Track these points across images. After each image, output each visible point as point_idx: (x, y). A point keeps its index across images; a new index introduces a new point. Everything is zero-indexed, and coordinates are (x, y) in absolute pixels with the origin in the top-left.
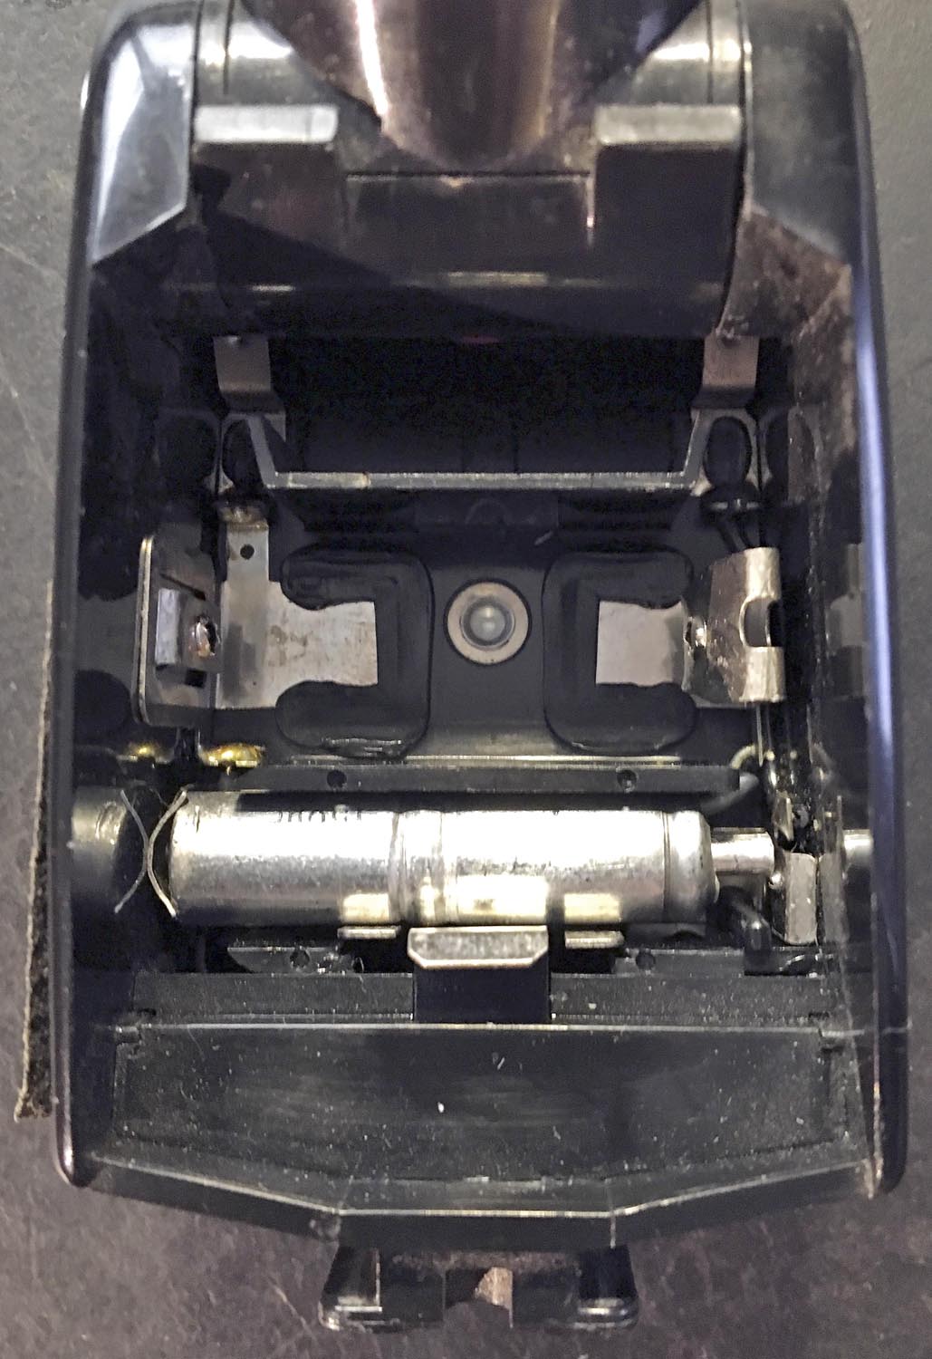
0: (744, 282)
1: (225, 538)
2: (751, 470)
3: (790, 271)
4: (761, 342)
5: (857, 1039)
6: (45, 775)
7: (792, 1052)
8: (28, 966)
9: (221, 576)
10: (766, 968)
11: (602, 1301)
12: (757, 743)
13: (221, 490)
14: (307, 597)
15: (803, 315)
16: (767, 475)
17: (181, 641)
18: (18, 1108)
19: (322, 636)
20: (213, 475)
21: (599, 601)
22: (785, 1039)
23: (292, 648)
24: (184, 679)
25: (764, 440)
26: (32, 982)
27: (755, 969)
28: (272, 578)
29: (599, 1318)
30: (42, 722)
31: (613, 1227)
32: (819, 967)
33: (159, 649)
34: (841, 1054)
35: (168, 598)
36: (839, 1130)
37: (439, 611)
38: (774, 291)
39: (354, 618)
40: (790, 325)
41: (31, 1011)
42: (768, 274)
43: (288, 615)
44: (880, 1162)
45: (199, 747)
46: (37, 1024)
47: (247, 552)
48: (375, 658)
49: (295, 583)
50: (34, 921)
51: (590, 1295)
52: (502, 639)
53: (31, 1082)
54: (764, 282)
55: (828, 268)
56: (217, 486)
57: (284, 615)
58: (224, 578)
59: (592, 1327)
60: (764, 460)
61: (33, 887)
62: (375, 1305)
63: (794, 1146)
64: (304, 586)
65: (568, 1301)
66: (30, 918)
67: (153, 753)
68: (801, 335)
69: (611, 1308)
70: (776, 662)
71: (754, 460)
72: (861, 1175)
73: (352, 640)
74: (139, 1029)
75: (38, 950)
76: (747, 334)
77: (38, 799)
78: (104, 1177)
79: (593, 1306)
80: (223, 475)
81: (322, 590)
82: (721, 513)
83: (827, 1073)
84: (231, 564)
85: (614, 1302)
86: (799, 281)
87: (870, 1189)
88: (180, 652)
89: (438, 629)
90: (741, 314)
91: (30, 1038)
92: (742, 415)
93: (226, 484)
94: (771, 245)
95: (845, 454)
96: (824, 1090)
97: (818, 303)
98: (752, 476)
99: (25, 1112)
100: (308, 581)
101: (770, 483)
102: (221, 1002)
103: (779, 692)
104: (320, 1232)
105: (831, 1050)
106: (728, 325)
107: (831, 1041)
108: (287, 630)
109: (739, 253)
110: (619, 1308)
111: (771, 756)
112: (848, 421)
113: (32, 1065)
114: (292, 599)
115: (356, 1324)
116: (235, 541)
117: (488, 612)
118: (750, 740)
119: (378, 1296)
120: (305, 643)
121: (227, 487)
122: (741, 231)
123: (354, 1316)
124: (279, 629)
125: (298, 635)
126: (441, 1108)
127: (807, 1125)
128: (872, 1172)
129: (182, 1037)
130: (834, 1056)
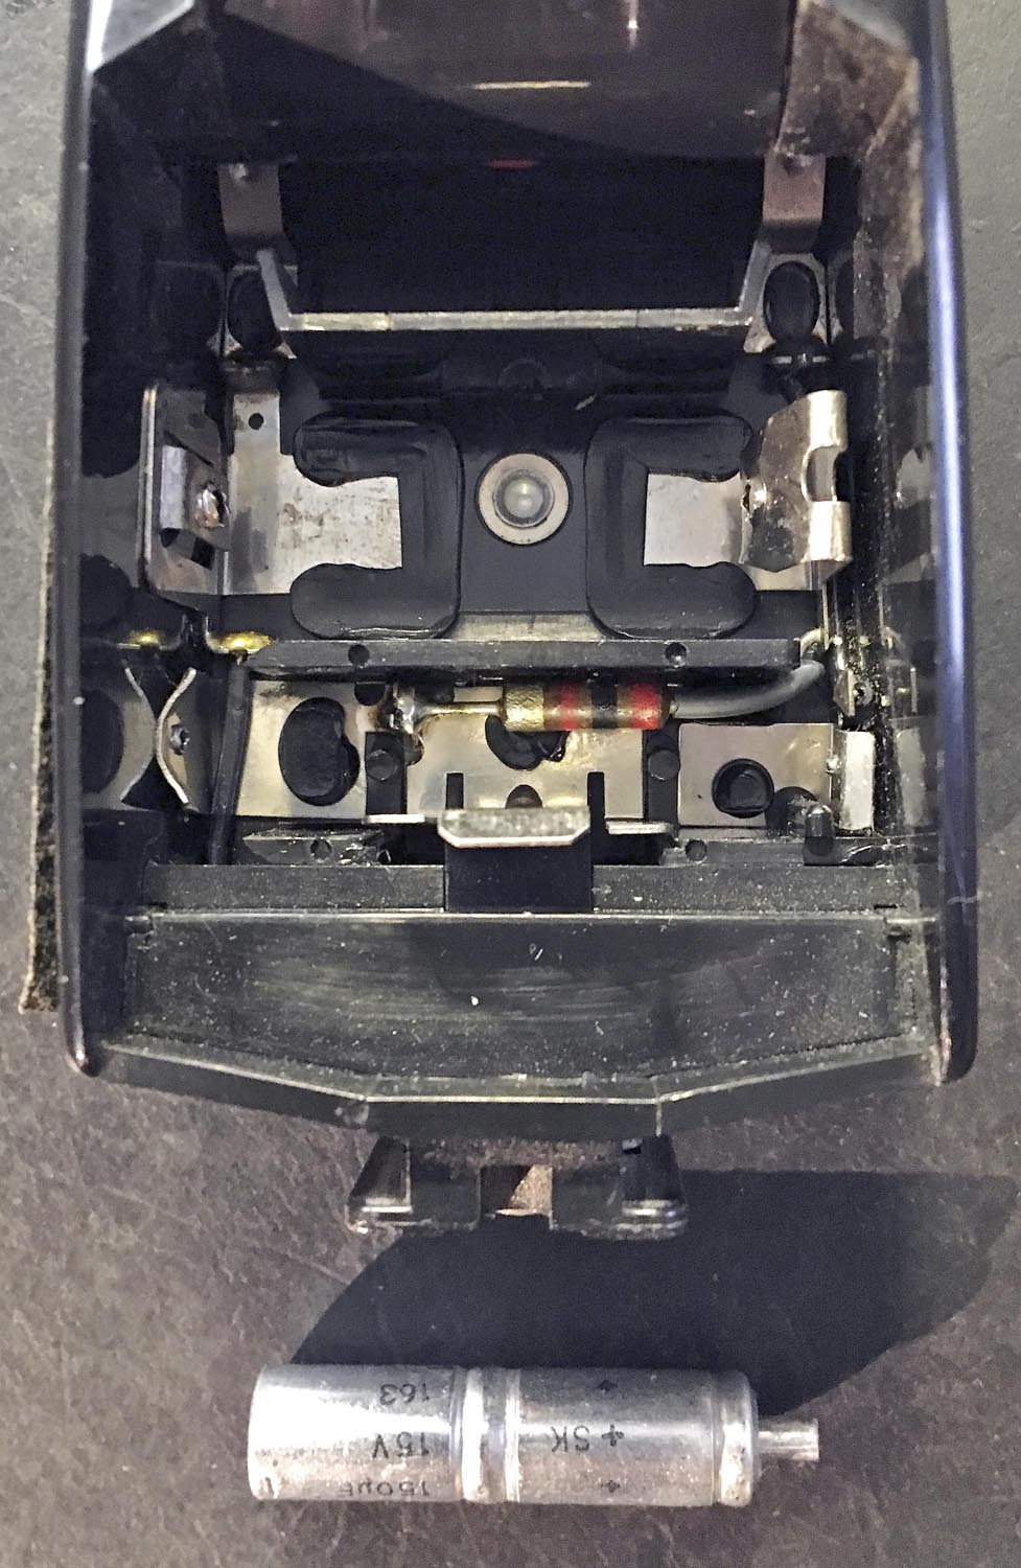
0: (803, 86)
1: (232, 403)
2: (818, 323)
3: (853, 71)
4: (828, 160)
5: (928, 926)
6: (49, 632)
7: (855, 941)
8: (33, 842)
9: (229, 449)
10: (828, 859)
11: (648, 1203)
12: (823, 627)
13: (227, 352)
14: (322, 473)
15: (871, 125)
16: (836, 329)
17: (188, 504)
18: (23, 999)
19: (339, 515)
20: (218, 336)
21: (648, 473)
22: (846, 927)
23: (307, 529)
24: (190, 555)
25: (833, 287)
26: (37, 859)
27: (817, 859)
28: (284, 451)
29: (644, 1219)
30: (44, 576)
31: (659, 1114)
32: (886, 857)
33: (164, 512)
34: (908, 942)
35: (173, 456)
36: (905, 1025)
37: (469, 488)
38: (836, 96)
39: (375, 495)
40: (858, 140)
41: (37, 891)
42: (828, 77)
43: (301, 491)
44: (947, 1041)
45: (207, 634)
46: (44, 906)
47: (256, 421)
48: (399, 539)
49: (309, 455)
50: (40, 791)
51: (638, 1197)
52: (540, 517)
53: (37, 970)
54: (825, 86)
55: (892, 63)
56: (222, 348)
57: (298, 490)
58: (232, 451)
59: (637, 1228)
60: (833, 310)
61: (37, 755)
62: (405, 1205)
63: (857, 1042)
64: (320, 459)
65: (610, 1201)
66: (35, 788)
67: (156, 642)
68: (869, 152)
69: (658, 1209)
70: (841, 516)
71: (822, 312)
72: (928, 1062)
73: (373, 518)
74: (150, 918)
75: (44, 825)
76: (808, 151)
77: (41, 659)
78: (115, 1066)
79: (639, 1207)
80: (229, 336)
81: (340, 465)
82: (785, 369)
83: (893, 964)
84: (239, 435)
85: (661, 1203)
86: (863, 83)
87: (937, 1074)
88: (187, 516)
89: (468, 503)
90: (800, 126)
91: (37, 921)
92: (807, 259)
93: (233, 345)
94: (830, 39)
95: (913, 270)
96: (889, 981)
97: (884, 110)
98: (820, 329)
99: (31, 1004)
100: (324, 453)
101: (840, 336)
102: (237, 894)
103: (844, 551)
104: (347, 1120)
105: (898, 937)
106: (789, 139)
107: (898, 928)
108: (300, 507)
109: (797, 52)
110: (666, 1209)
111: (838, 641)
112: (915, 233)
113: (38, 948)
114: (306, 474)
115: (385, 1224)
116: (243, 409)
117: (525, 488)
118: (816, 623)
119: (408, 1195)
120: (321, 522)
121: (233, 349)
122: (798, 25)
123: (384, 1217)
124: (292, 507)
125: (314, 514)
126: (475, 1001)
127: (870, 1020)
128: (938, 1059)
129: (195, 927)
130: (901, 944)
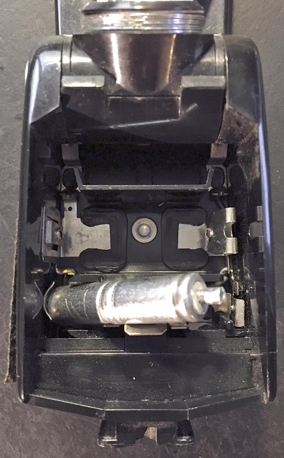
0: (225, 127)
1: (63, 205)
2: (225, 183)
3: (239, 124)
4: (228, 145)
5: (261, 356)
6: (16, 277)
7: (241, 360)
8: (9, 336)
9: (62, 216)
10: (232, 335)
11: (184, 437)
12: (228, 267)
13: (62, 190)
14: (89, 223)
15: (243, 137)
16: (230, 185)
17: (53, 235)
18: (5, 380)
19: (93, 235)
20: (60, 185)
21: (179, 223)
22: (239, 356)
23: (84, 238)
24: (52, 248)
27: (229, 336)
28: (78, 217)
29: (183, 442)
31: (188, 414)
32: (248, 335)
33: (47, 239)
34: (256, 361)
35: (49, 223)
36: (255, 384)
37: (129, 228)
38: (234, 130)
39: (103, 229)
40: (238, 140)
41: (10, 350)
42: (232, 125)
43: (82, 228)
44: (269, 392)
45: (57, 269)
46: (12, 354)
47: (70, 209)
48: (110, 241)
49: (85, 218)
50: (11, 321)
51: (180, 435)
52: (149, 235)
54: (232, 127)
55: (251, 124)
59: (181, 445)
60: (229, 180)
61: (11, 311)
62: (115, 439)
63: (242, 389)
64: (88, 220)
65: (174, 437)
67: (42, 271)
68: (241, 143)
69: (187, 439)
70: (235, 241)
71: (225, 180)
72: (263, 397)
73: (102, 235)
74: (42, 355)
75: (12, 331)
76: (225, 143)
77: (13, 285)
78: (32, 400)
79: (182, 439)
80: (63, 186)
81: (93, 221)
82: (216, 196)
83: (251, 367)
84: (65, 213)
85: (188, 437)
86: (242, 127)
87: (266, 401)
88: (52, 240)
89: (129, 233)
90: (224, 137)
91: (10, 358)
92: (222, 166)
93: (64, 188)
94: (233, 116)
95: (256, 179)
96: (250, 371)
97: (247, 134)
98: (225, 185)
99: (7, 381)
100: (89, 218)
102: (66, 347)
103: (236, 251)
104: (99, 416)
105: (253, 359)
106: (220, 140)
107: (253, 357)
108: (82, 233)
109: (224, 119)
110: (189, 439)
111: (232, 271)
112: (257, 170)
113: (10, 366)
114: (84, 223)
115: (109, 445)
116: (67, 205)
117: (145, 227)
118: (226, 266)
119: (116, 436)
120: (88, 237)
122: (224, 113)
123: (109, 442)
124: (80, 233)
125: (86, 234)
126: (134, 378)
127: (246, 383)
128: (266, 396)
130: (254, 361)
